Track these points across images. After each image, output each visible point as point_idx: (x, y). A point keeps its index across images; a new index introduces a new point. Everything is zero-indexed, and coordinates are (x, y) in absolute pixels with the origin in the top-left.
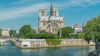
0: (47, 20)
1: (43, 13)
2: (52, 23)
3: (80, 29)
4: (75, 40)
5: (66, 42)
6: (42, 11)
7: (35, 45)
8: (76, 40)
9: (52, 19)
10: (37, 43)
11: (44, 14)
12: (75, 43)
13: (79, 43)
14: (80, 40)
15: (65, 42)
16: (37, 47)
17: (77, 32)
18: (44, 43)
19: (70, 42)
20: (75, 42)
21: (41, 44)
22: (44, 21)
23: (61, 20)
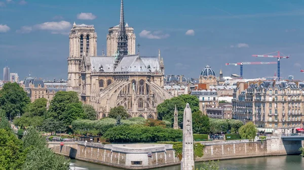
0: (111, 70)
1: (85, 41)
2: (134, 82)
3: (214, 98)
4: (234, 142)
5: (215, 149)
6: (82, 36)
7: (157, 159)
8: (238, 141)
9: (132, 71)
10: (159, 155)
11: (88, 45)
12: (234, 151)
13: (244, 150)
14: (247, 141)
15: (212, 149)
16: (160, 166)
17: (210, 108)
18: (172, 154)
19: (223, 148)
20: (234, 146)
21: (166, 158)
22: (101, 74)
23: (153, 70)
